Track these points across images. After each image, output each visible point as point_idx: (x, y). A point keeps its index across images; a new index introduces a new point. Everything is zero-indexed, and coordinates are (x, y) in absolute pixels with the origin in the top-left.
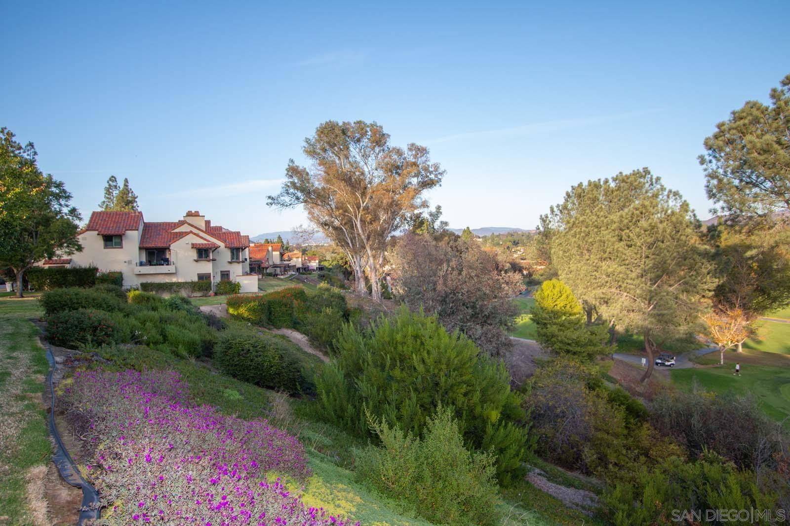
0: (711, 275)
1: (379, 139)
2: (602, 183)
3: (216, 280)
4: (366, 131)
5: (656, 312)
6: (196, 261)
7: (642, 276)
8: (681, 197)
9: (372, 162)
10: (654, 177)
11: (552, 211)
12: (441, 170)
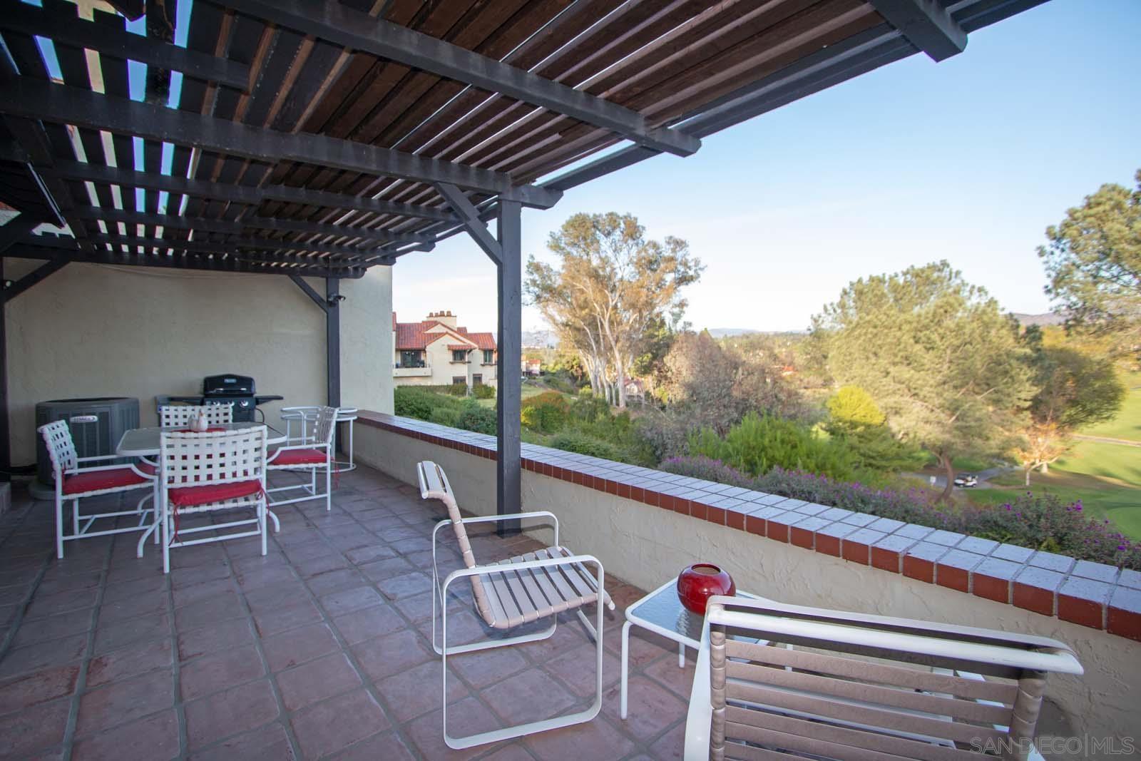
0: (1030, 382)
1: (633, 231)
2: (887, 278)
3: (470, 382)
4: (619, 224)
5: (959, 423)
6: (452, 363)
7: (944, 383)
8: (986, 293)
9: (623, 257)
10: (954, 271)
11: (826, 309)
12: (701, 265)
